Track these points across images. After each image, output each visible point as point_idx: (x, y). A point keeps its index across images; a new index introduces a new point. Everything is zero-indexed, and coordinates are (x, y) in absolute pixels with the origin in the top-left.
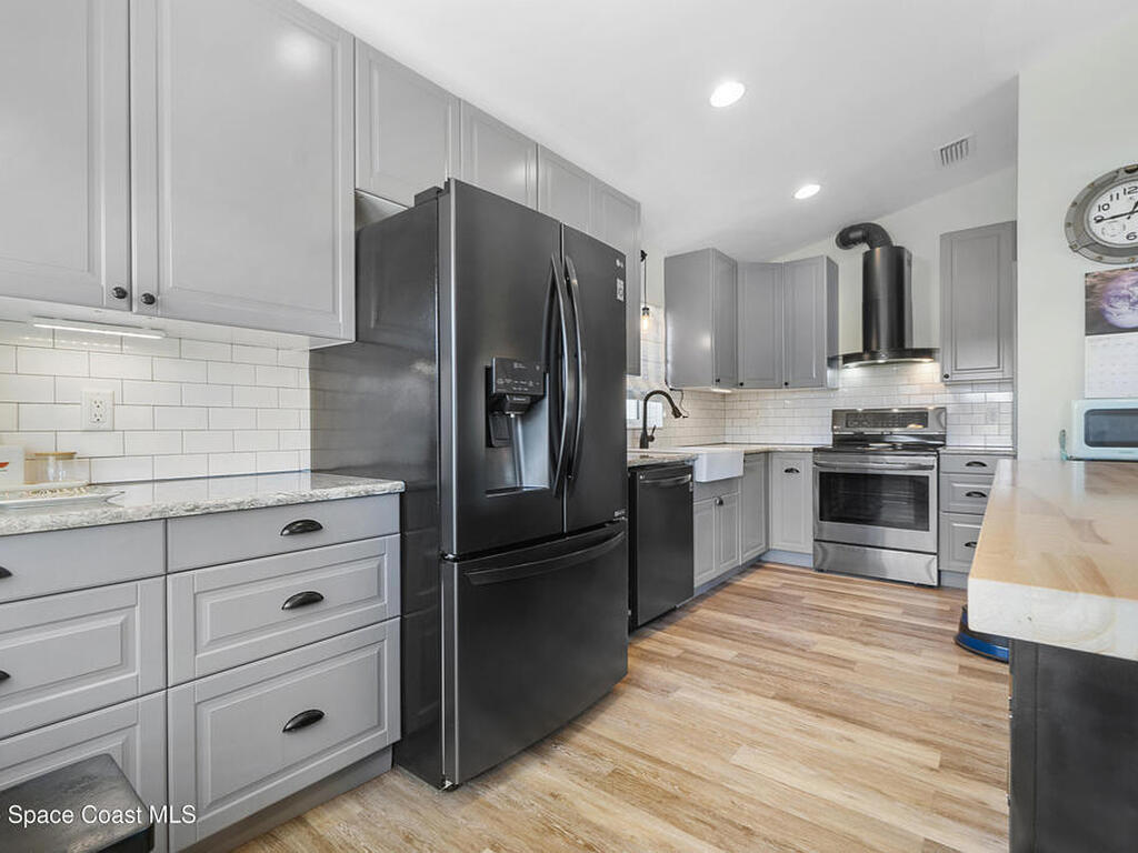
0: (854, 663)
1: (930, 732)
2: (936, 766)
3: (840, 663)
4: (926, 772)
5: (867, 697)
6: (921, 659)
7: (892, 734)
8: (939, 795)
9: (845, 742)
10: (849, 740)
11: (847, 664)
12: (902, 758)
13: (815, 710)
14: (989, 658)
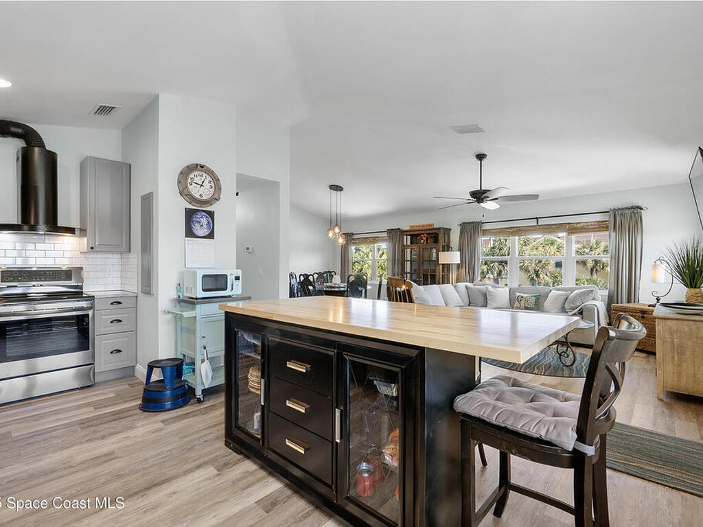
0: (112, 453)
1: (195, 460)
2: (217, 473)
3: (104, 459)
4: (218, 478)
5: (148, 465)
6: (140, 429)
7: (185, 473)
8: (234, 482)
9: (175, 496)
10: (175, 493)
11: (109, 456)
12: (203, 481)
13: (136, 493)
14: (165, 411)
